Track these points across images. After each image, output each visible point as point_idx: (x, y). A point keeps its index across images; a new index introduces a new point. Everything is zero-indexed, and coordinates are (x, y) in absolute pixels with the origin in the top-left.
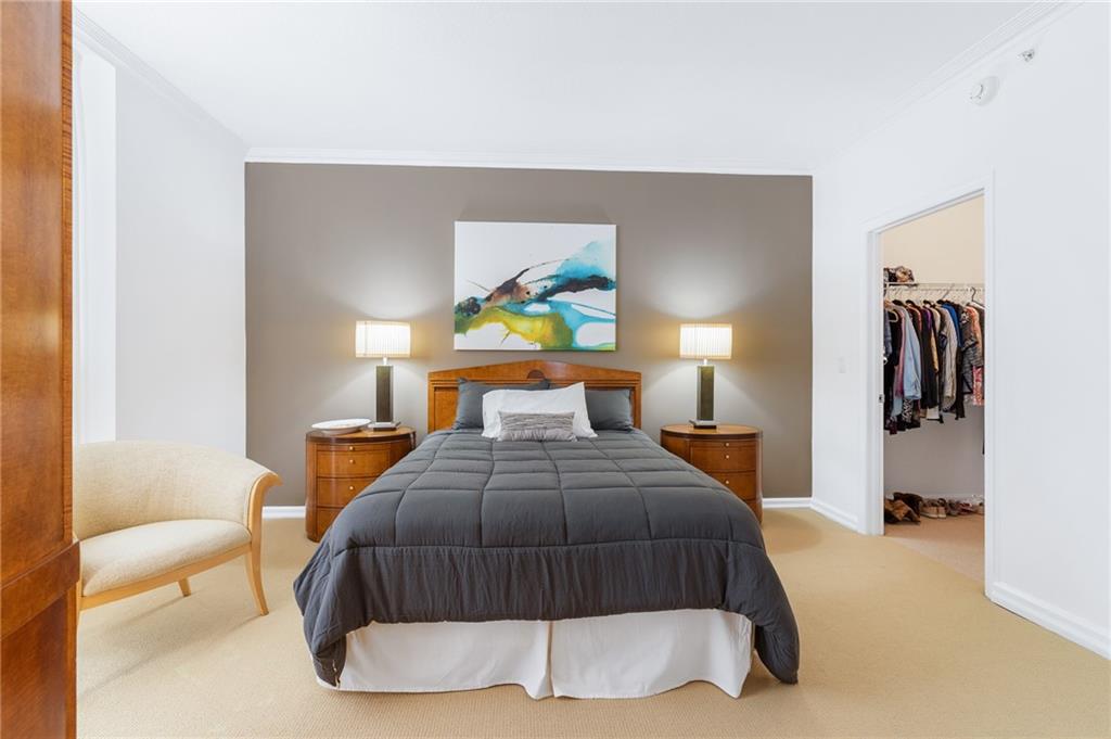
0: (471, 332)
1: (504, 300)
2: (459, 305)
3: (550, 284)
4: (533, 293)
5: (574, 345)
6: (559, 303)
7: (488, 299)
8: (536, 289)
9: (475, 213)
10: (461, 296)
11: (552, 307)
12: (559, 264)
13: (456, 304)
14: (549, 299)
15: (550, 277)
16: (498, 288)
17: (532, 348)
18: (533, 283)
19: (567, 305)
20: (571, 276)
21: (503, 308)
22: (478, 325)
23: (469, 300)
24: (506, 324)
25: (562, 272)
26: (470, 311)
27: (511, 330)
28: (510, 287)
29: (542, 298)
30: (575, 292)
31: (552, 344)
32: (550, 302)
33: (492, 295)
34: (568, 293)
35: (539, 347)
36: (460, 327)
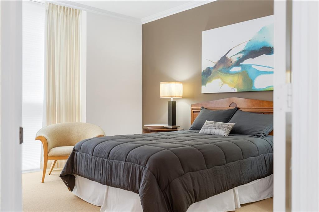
0: (208, 84)
1: (221, 67)
2: (203, 71)
3: (241, 55)
4: (233, 62)
5: (253, 88)
6: (246, 66)
7: (214, 67)
8: (235, 59)
9: (210, 26)
10: (204, 68)
11: (242, 68)
12: (246, 44)
13: (202, 71)
14: (241, 64)
15: (242, 52)
16: (219, 61)
17: (233, 91)
18: (233, 57)
19: (249, 66)
20: (252, 49)
21: (221, 71)
22: (211, 80)
23: (207, 69)
24: (222, 79)
25: (247, 48)
26: (207, 74)
27: (224, 82)
28: (224, 60)
29: (238, 64)
30: (253, 58)
31: (243, 89)
32: (241, 65)
33: (215, 65)
34: (250, 59)
35: (236, 90)
36: (204, 82)
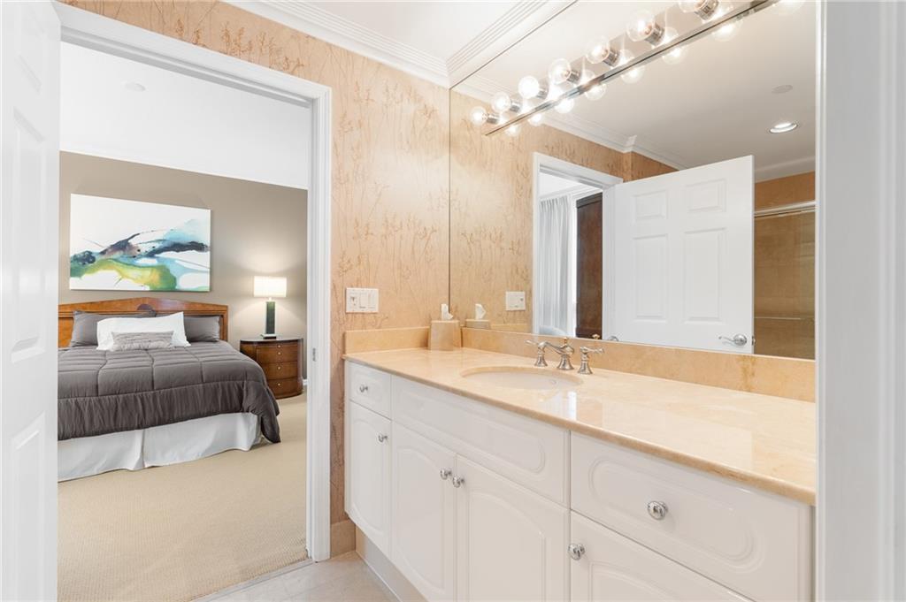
0: (86, 276)
1: (117, 255)
2: (75, 256)
3: (157, 246)
4: (143, 251)
5: (177, 287)
6: (165, 259)
7: (103, 253)
8: (146, 248)
9: (87, 189)
10: (77, 249)
11: (158, 261)
12: (165, 232)
13: (72, 255)
14: (156, 255)
15: (159, 241)
16: (112, 246)
17: (142, 289)
18: (143, 243)
19: (172, 261)
20: (176, 241)
21: (116, 260)
22: (93, 271)
23: (84, 253)
24: (119, 271)
25: (167, 238)
26: (85, 261)
27: (124, 276)
28: (123, 246)
29: (151, 254)
30: (178, 251)
31: (159, 286)
32: (158, 257)
33: (106, 250)
34: (172, 252)
35: (148, 288)
36: (75, 272)
